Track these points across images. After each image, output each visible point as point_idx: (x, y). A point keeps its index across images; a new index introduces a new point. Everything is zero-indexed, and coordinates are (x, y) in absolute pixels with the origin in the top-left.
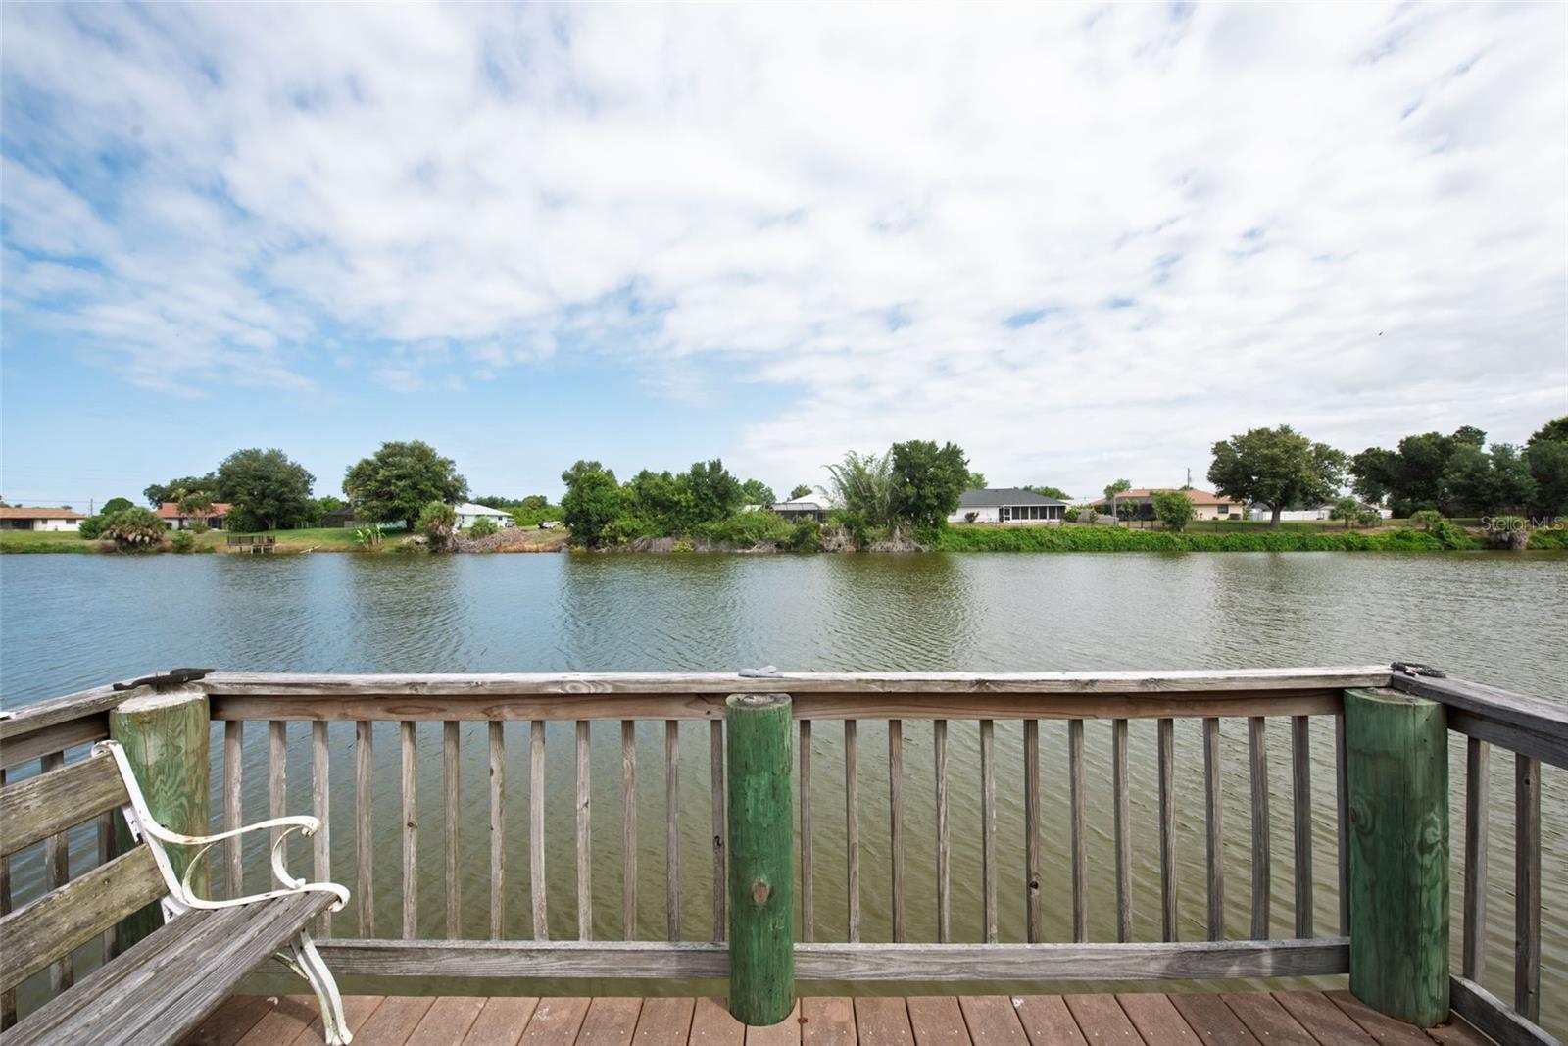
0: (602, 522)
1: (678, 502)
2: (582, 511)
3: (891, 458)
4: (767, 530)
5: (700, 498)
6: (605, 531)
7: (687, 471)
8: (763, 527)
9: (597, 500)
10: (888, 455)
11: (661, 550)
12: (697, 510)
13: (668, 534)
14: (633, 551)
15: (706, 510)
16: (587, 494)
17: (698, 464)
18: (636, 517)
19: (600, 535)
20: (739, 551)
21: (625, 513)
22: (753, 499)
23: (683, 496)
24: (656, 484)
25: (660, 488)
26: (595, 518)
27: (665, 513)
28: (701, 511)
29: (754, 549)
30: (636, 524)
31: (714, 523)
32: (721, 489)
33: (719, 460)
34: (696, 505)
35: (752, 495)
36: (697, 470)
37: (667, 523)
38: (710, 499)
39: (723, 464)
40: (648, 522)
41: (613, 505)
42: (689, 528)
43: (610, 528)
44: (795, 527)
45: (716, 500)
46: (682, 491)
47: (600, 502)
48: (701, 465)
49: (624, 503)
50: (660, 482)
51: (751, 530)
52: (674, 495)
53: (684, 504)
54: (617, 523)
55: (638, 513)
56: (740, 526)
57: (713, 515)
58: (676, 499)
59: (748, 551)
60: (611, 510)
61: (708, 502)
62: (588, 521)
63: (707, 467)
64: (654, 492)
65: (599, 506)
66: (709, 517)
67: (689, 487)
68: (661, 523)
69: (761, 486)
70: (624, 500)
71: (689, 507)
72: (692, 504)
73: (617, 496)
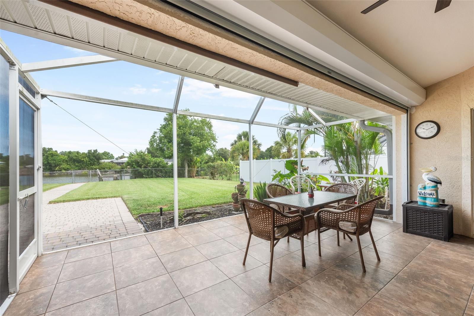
0: (56, 166)
1: (84, 160)
2: (48, 163)
3: (146, 151)
4: (112, 168)
5: (91, 159)
6: (57, 168)
7: (86, 152)
8: (111, 167)
9: (54, 160)
10: (146, 150)
11: (78, 173)
12: (89, 163)
13: (80, 169)
14: (67, 174)
15: (92, 162)
16: (50, 158)
17: (90, 150)
18: (68, 164)
19: (55, 170)
20: (104, 173)
21: (64, 163)
22: (106, 158)
23: (85, 159)
24: (75, 156)
25: (77, 157)
26: (53, 165)
27: (78, 163)
28: (91, 163)
29: (108, 173)
30: (68, 167)
31: (95, 166)
32: (97, 157)
33: (96, 149)
34: (89, 161)
35: (106, 156)
36: (90, 151)
37: (79, 166)
38: (94, 160)
39: (98, 150)
40: (72, 166)
41: (60, 161)
42: (87, 167)
43: (59, 168)
44: (120, 167)
45: (95, 160)
46: (84, 158)
47: (55, 160)
48: (91, 151)
49: (63, 161)
50: (77, 155)
51: (107, 168)
52: (82, 159)
53: (85, 161)
54: (61, 166)
55: (68, 163)
56: (104, 167)
57: (95, 164)
58: (82, 160)
59: (106, 173)
60: (59, 163)
61: (93, 161)
62: (50, 166)
63: (93, 151)
64: (75, 158)
65: (55, 162)
66: (94, 164)
67: (87, 156)
68: (77, 166)
69: (109, 153)
70: (64, 160)
71: (87, 162)
72: (88, 161)
73: (61, 159)
